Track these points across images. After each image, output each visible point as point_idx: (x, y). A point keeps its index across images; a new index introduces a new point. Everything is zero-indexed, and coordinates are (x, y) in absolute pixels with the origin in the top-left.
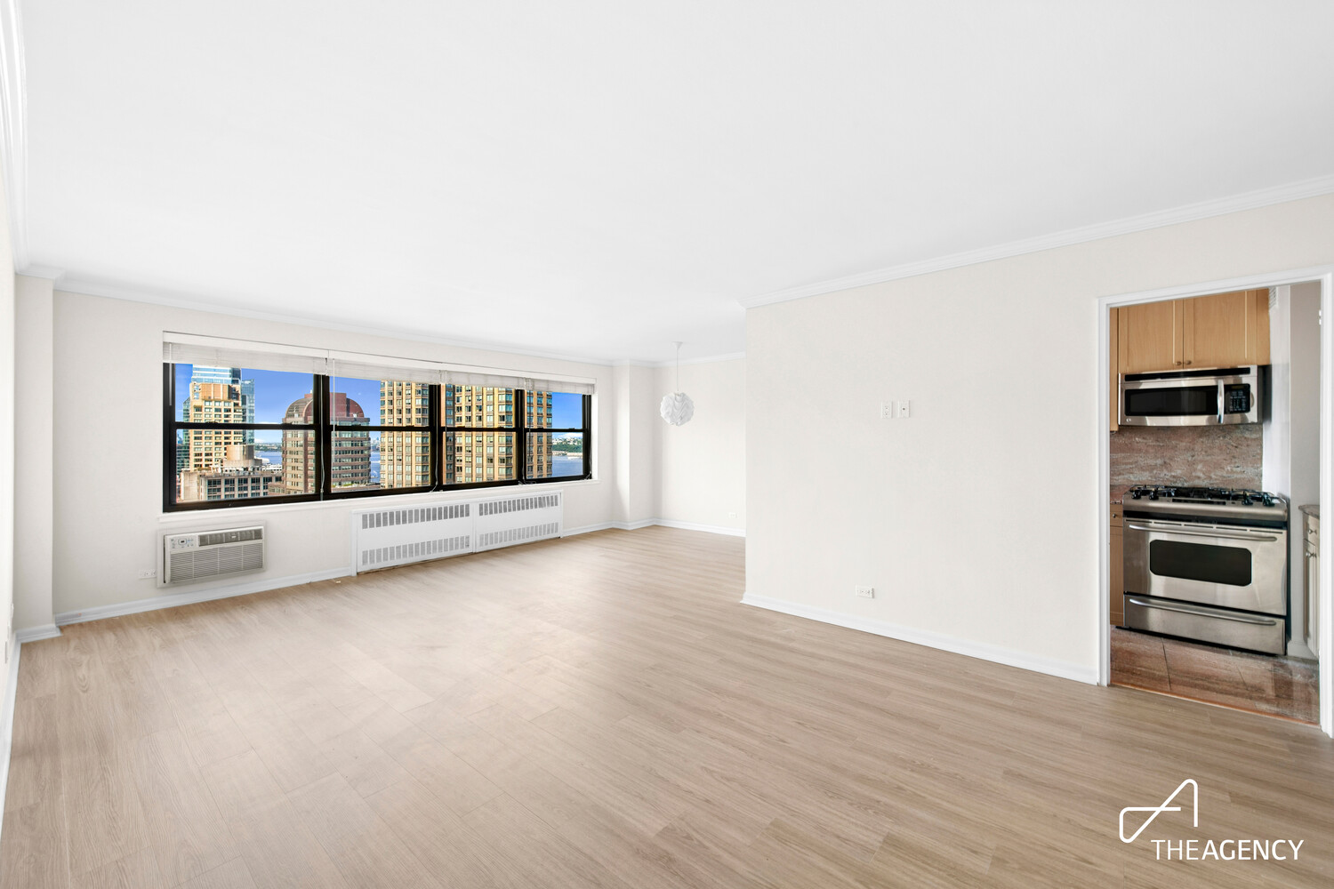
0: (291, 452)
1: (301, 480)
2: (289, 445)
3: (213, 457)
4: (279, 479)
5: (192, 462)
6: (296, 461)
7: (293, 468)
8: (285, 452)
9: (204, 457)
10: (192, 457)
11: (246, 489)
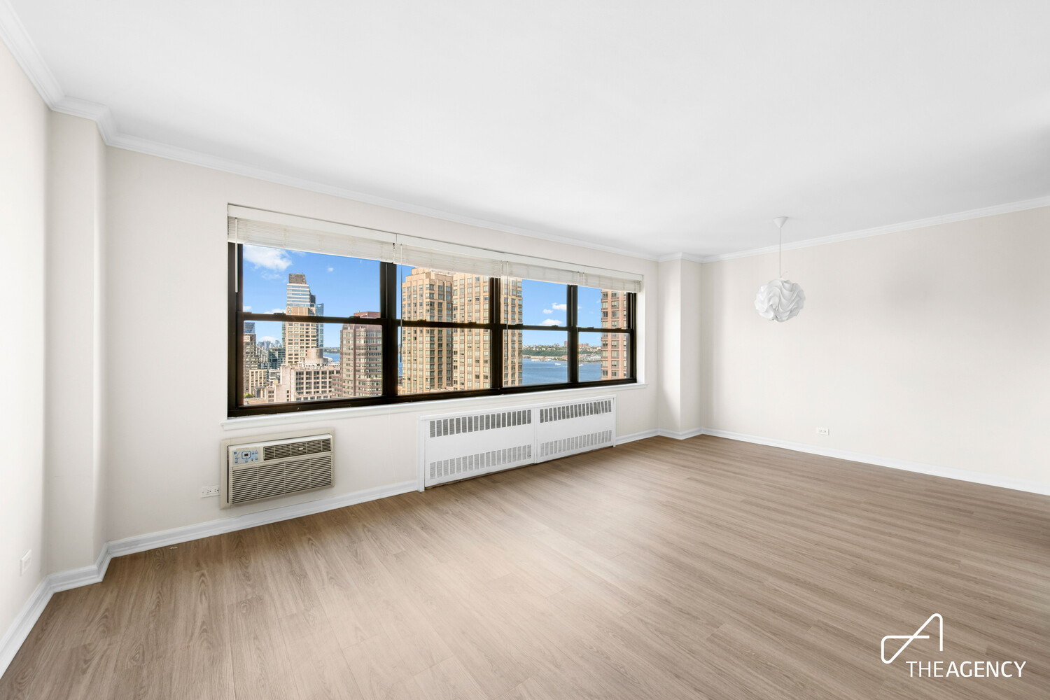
0: (346, 354)
1: (352, 373)
2: (344, 349)
3: (299, 357)
4: (338, 372)
5: (287, 360)
6: (349, 360)
7: (347, 365)
8: (342, 354)
9: (293, 356)
10: (287, 356)
11: (318, 378)
